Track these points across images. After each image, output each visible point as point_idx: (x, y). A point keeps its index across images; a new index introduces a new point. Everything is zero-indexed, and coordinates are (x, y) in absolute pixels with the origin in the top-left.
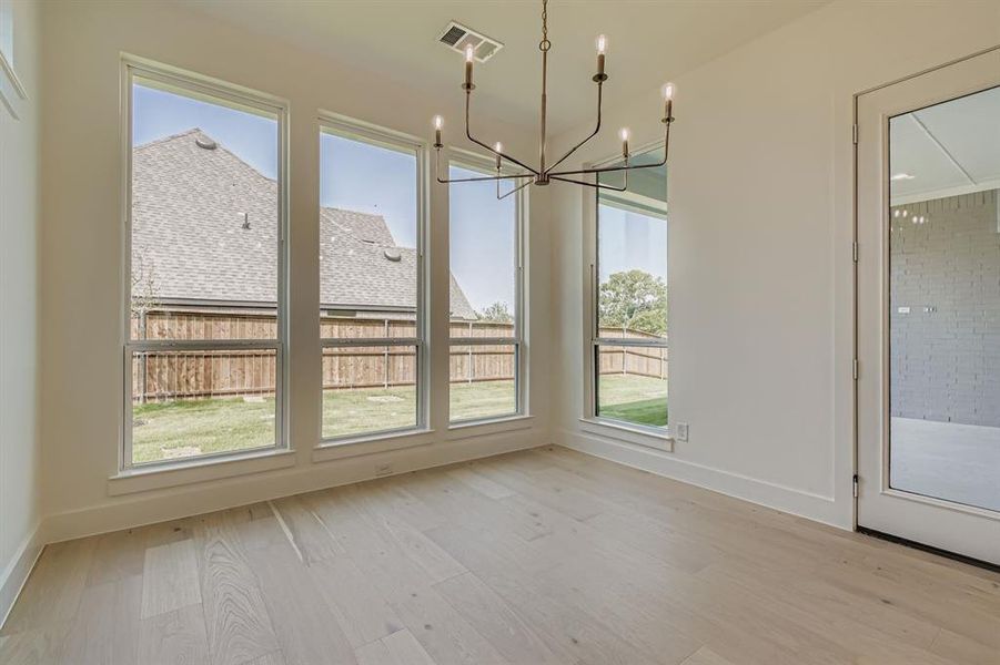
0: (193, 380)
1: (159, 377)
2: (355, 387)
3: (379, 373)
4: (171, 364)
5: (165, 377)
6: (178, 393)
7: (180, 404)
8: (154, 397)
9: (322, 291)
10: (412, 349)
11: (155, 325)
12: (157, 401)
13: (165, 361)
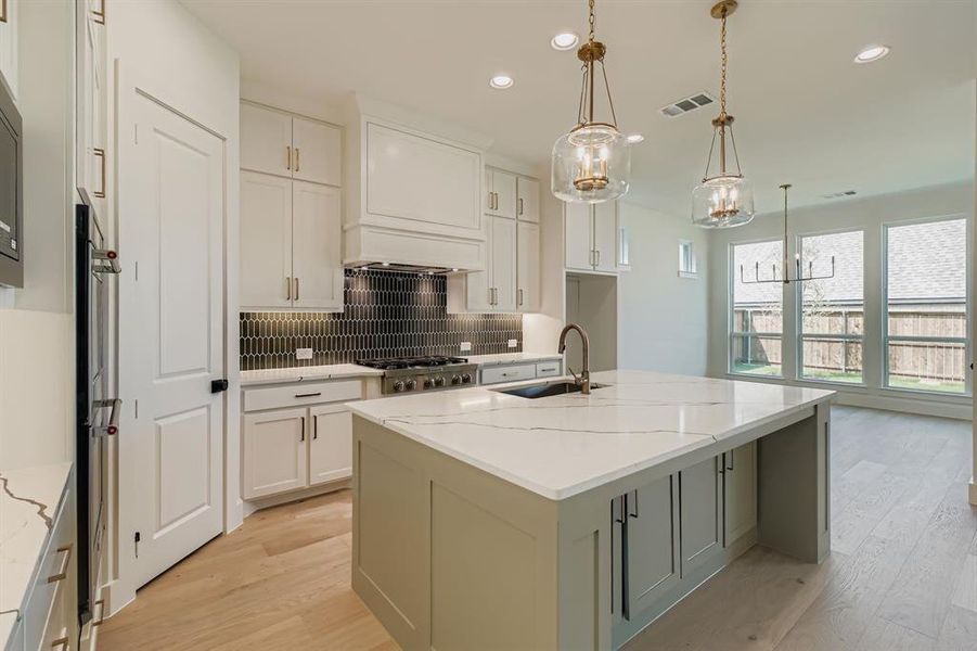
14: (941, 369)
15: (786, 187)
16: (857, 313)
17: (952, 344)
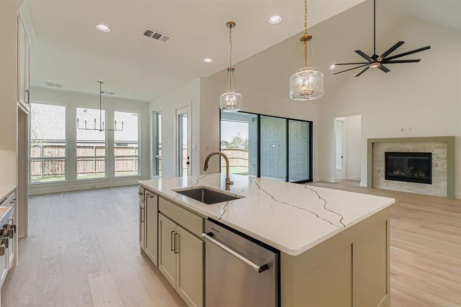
0: (60, 169)
1: (48, 167)
2: (122, 171)
3: (132, 166)
4: (52, 163)
5: (50, 167)
6: (54, 173)
7: (55, 177)
8: (46, 175)
9: (115, 138)
10: (104, 159)
11: (46, 150)
12: (47, 176)
13: (50, 162)
14: (84, 169)
15: (101, 83)
16: (101, 147)
17: (88, 159)
